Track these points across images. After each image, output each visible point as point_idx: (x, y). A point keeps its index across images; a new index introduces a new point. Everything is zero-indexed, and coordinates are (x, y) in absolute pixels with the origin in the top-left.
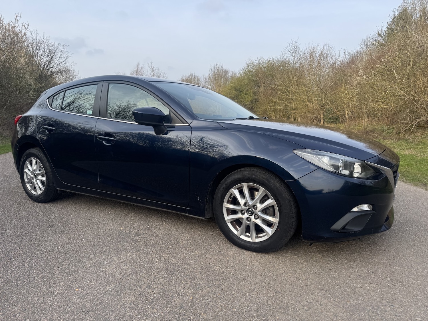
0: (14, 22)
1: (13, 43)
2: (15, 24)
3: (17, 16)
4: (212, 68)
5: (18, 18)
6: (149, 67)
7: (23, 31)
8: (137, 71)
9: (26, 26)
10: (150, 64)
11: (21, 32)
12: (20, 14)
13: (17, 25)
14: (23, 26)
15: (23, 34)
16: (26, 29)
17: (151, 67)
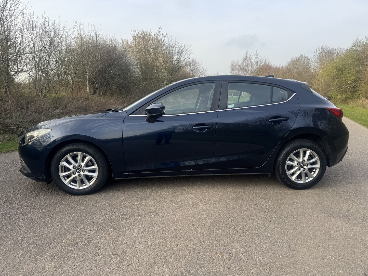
0: (157, 33)
1: (157, 49)
2: (158, 34)
3: (159, 29)
4: (318, 49)
5: (160, 30)
6: (254, 55)
7: (163, 39)
8: (246, 58)
9: (165, 35)
10: (255, 52)
11: (161, 40)
12: (161, 27)
13: (160, 34)
14: (163, 35)
15: (163, 41)
16: (165, 37)
17: (256, 54)
